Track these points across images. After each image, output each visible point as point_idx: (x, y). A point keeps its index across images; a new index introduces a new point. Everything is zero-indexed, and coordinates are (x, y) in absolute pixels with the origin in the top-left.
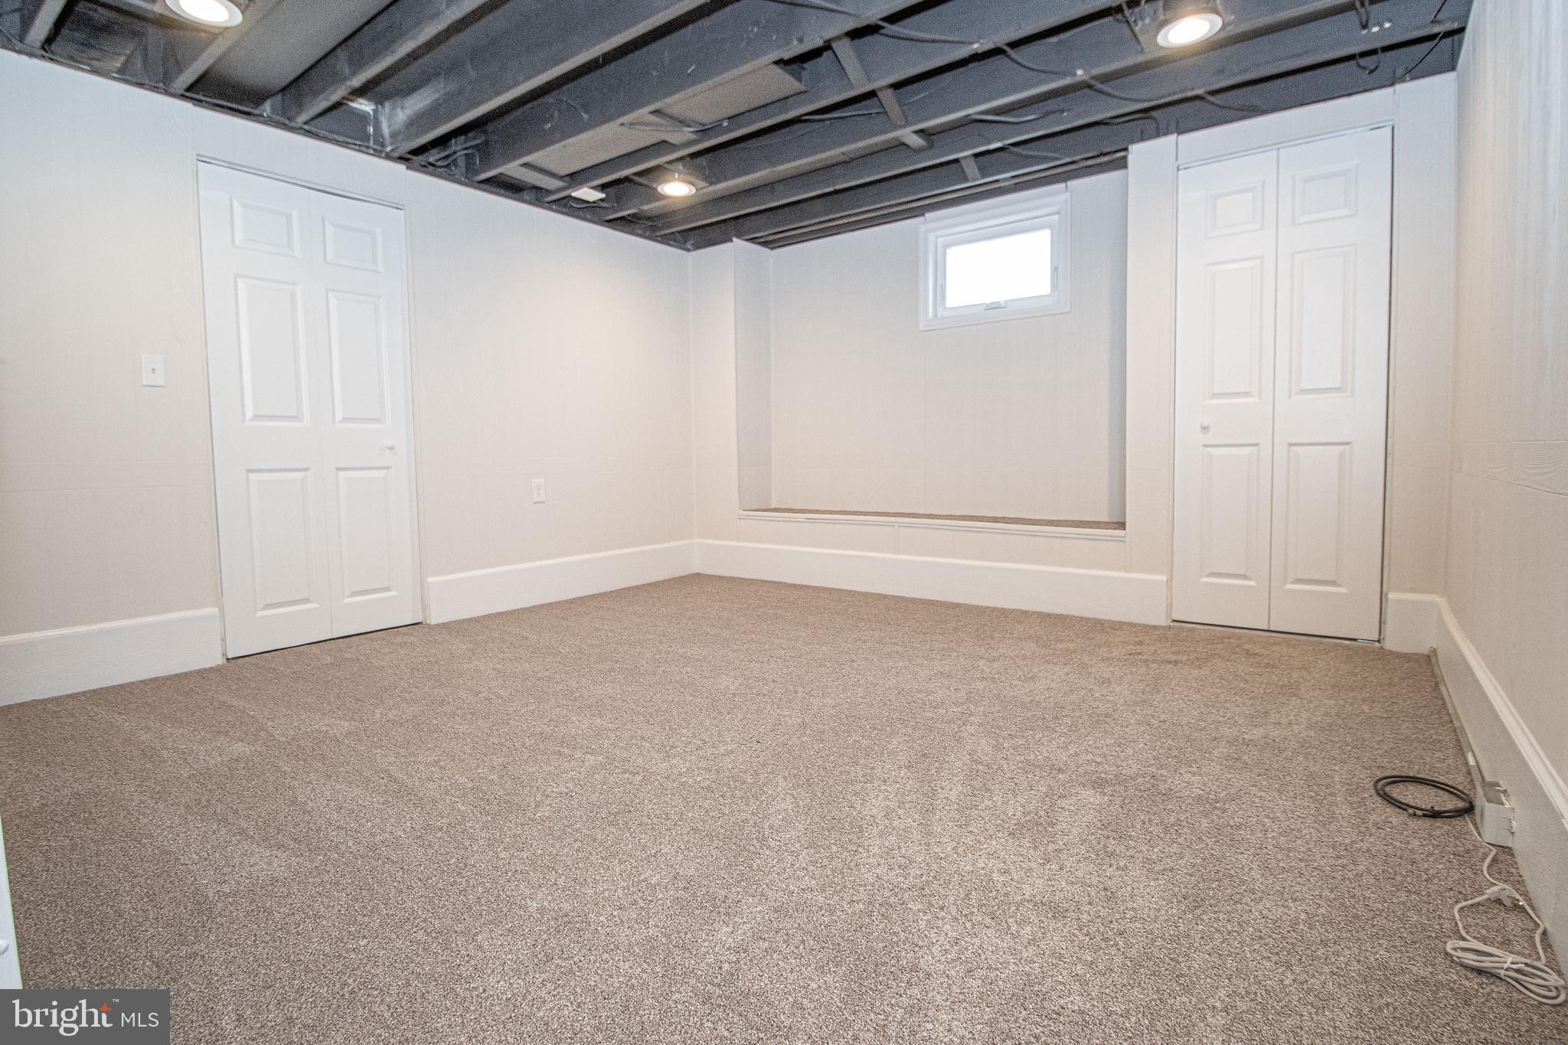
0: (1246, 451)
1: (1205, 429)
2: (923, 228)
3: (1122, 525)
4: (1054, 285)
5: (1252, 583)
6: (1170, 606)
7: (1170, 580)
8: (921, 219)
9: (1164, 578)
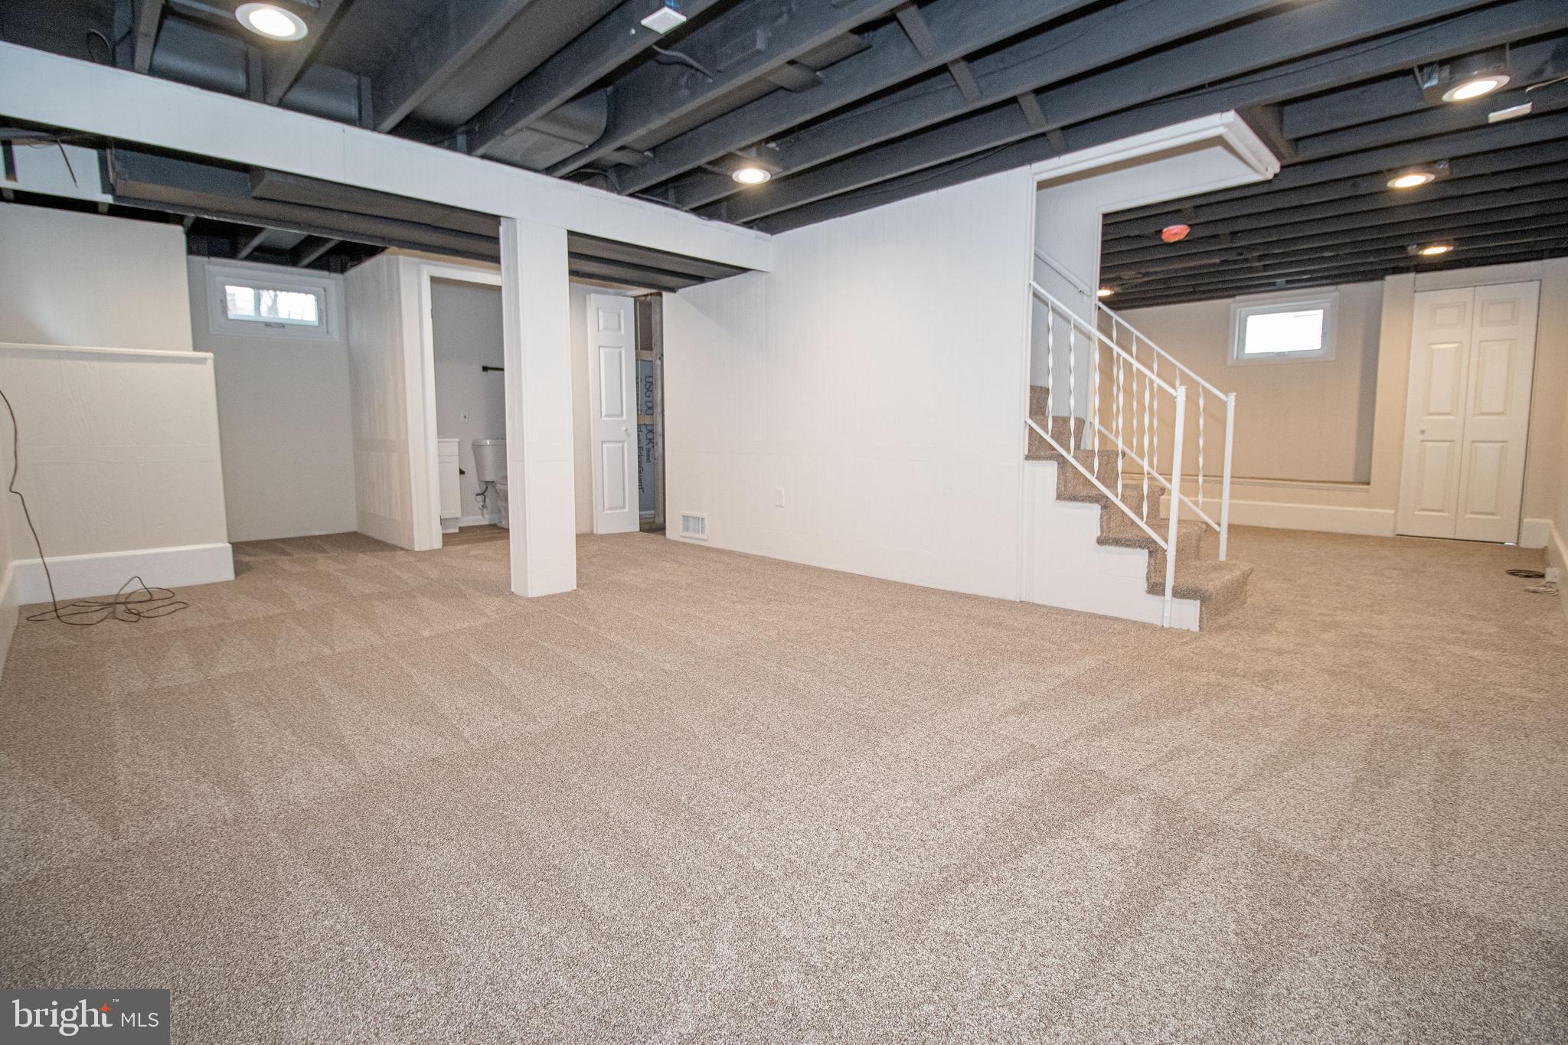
0: (1447, 444)
1: (1423, 432)
2: (1233, 306)
3: (1368, 483)
4: (1323, 343)
5: (1446, 514)
6: (1395, 528)
7: (1396, 512)
8: (1231, 300)
9: (1393, 512)
